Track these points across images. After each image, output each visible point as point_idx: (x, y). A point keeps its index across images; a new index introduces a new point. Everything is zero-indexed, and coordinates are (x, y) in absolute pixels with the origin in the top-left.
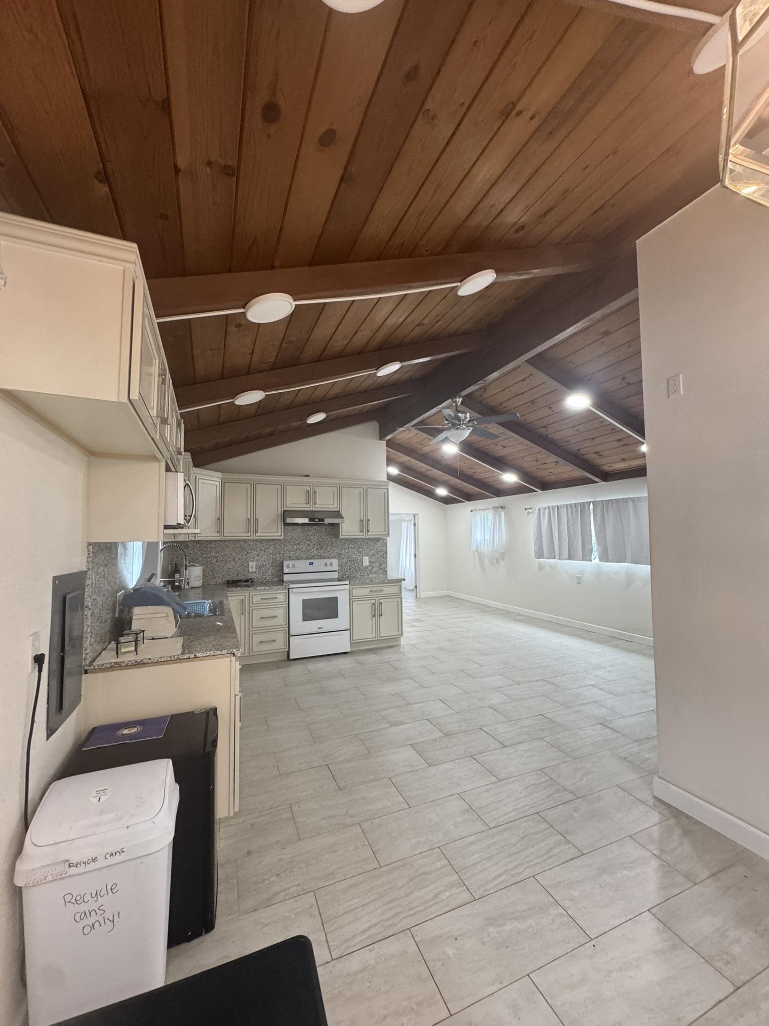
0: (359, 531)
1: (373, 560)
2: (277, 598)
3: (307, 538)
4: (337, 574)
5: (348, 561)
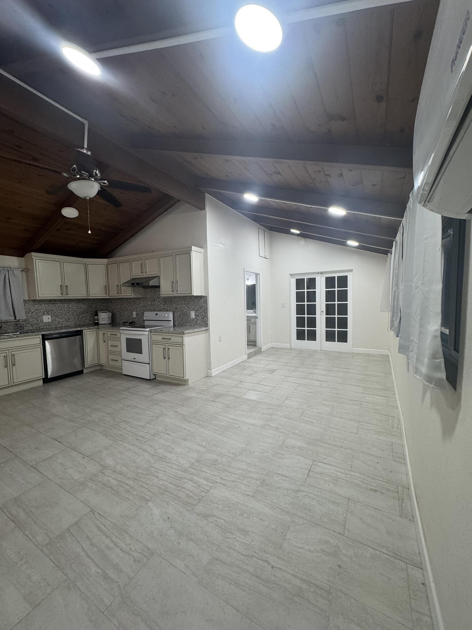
1: (198, 314)
2: (117, 335)
4: (172, 323)
5: (181, 314)
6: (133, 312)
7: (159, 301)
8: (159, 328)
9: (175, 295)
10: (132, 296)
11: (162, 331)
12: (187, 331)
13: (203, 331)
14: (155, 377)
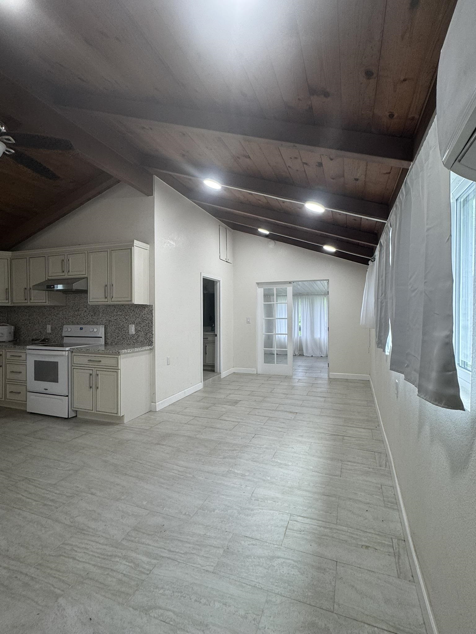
0: (104, 297)
1: (139, 329)
2: (21, 356)
4: (102, 341)
5: (116, 328)
6: (48, 326)
7: (86, 311)
8: (85, 347)
9: (108, 303)
10: (47, 303)
11: (88, 351)
12: (123, 351)
13: (146, 350)
14: (75, 415)
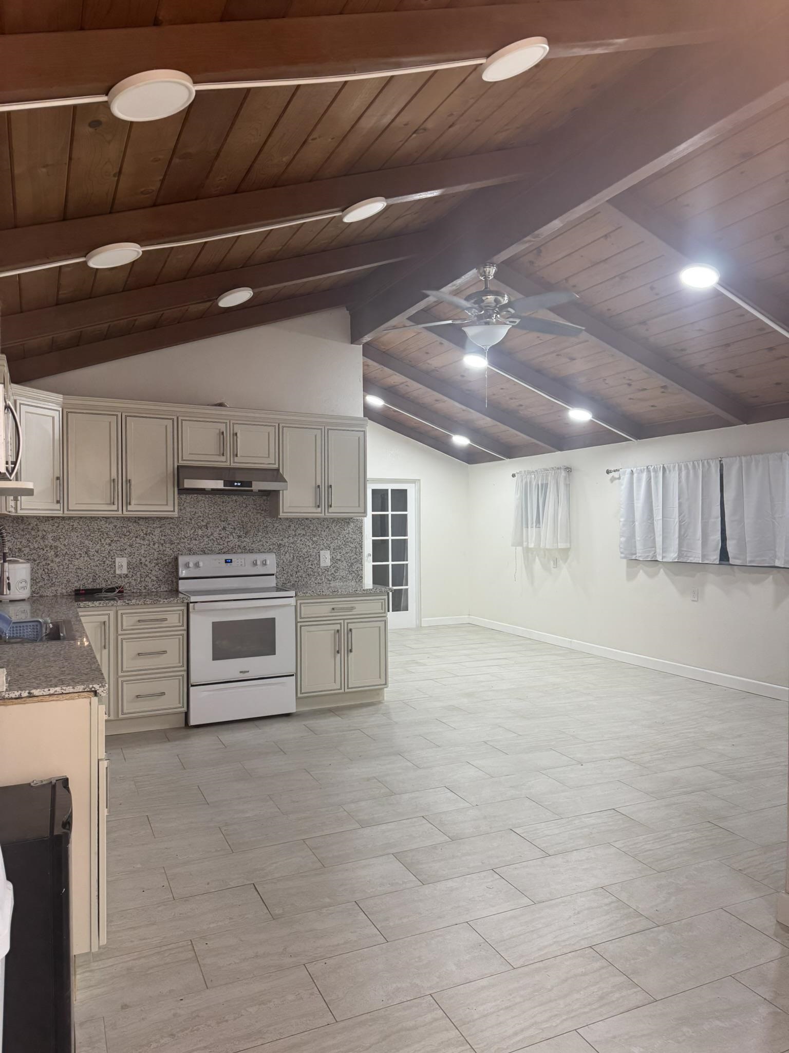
0: (314, 505)
1: (338, 557)
2: (166, 619)
3: (221, 516)
6: (118, 560)
9: (322, 515)
